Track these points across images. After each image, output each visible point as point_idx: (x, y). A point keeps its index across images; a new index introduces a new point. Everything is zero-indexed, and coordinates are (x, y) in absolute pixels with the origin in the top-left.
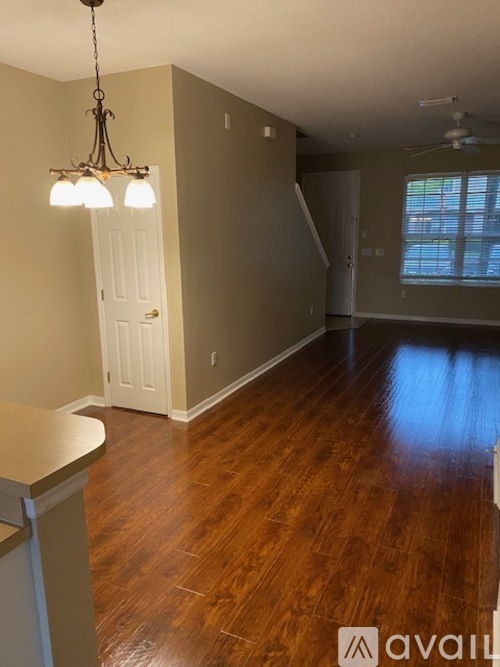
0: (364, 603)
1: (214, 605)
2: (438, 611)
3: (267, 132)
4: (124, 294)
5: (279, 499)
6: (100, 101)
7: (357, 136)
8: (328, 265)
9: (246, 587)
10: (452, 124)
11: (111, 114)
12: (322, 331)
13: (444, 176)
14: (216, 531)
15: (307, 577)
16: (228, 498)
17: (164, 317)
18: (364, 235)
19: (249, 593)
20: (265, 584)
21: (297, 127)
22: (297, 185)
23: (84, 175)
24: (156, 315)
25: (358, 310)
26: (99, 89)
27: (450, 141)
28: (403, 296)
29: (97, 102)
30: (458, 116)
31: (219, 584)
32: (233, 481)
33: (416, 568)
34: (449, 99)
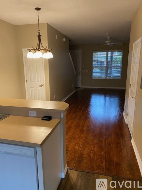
0: (106, 142)
1: (76, 145)
2: (121, 141)
3: (64, 40)
4: (33, 81)
5: (80, 126)
6: (39, 33)
7: (83, 41)
8: (76, 74)
9: (81, 142)
10: (107, 39)
11: (42, 36)
12: (75, 91)
13: (102, 52)
14: (69, 133)
15: (93, 139)
16: (69, 127)
17: (44, 86)
18: (83, 66)
19: (82, 143)
20: (85, 141)
21: (69, 38)
22: (69, 53)
23: (38, 51)
24: (42, 86)
25: (82, 86)
26: (39, 30)
27: (107, 43)
28: (93, 82)
29: (38, 33)
30: (108, 37)
31: (75, 142)
32: (68, 124)
33: (114, 135)
34: (108, 34)
